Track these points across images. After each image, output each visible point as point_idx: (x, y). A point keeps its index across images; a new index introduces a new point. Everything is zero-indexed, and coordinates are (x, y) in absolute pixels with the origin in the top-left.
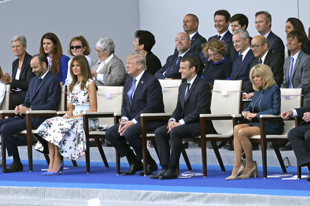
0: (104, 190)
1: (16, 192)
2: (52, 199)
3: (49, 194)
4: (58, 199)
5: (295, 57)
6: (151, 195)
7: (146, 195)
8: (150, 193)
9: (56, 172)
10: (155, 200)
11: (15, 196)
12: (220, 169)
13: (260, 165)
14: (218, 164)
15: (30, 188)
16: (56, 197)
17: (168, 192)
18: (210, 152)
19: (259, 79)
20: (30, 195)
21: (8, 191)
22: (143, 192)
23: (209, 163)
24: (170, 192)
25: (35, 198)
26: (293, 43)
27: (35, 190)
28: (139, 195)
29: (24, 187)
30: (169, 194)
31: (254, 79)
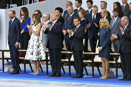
0: (53, 82)
1: (19, 82)
2: (33, 85)
3: (32, 83)
4: (35, 85)
5: (116, 19)
6: (72, 84)
7: (70, 84)
8: (71, 83)
9: (37, 74)
10: (73, 86)
11: (19, 83)
12: (99, 74)
13: (115, 73)
14: (98, 73)
15: (25, 80)
16: (35, 84)
17: (78, 83)
18: (95, 68)
19: (103, 23)
20: (25, 83)
21: (16, 81)
22: (69, 83)
23: (95, 72)
24: (79, 83)
25: (26, 84)
26: (116, 13)
27: (27, 81)
28: (67, 84)
29: (22, 80)
30: (79, 84)
31: (101, 23)
